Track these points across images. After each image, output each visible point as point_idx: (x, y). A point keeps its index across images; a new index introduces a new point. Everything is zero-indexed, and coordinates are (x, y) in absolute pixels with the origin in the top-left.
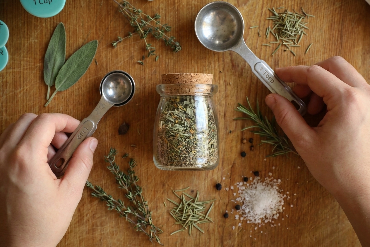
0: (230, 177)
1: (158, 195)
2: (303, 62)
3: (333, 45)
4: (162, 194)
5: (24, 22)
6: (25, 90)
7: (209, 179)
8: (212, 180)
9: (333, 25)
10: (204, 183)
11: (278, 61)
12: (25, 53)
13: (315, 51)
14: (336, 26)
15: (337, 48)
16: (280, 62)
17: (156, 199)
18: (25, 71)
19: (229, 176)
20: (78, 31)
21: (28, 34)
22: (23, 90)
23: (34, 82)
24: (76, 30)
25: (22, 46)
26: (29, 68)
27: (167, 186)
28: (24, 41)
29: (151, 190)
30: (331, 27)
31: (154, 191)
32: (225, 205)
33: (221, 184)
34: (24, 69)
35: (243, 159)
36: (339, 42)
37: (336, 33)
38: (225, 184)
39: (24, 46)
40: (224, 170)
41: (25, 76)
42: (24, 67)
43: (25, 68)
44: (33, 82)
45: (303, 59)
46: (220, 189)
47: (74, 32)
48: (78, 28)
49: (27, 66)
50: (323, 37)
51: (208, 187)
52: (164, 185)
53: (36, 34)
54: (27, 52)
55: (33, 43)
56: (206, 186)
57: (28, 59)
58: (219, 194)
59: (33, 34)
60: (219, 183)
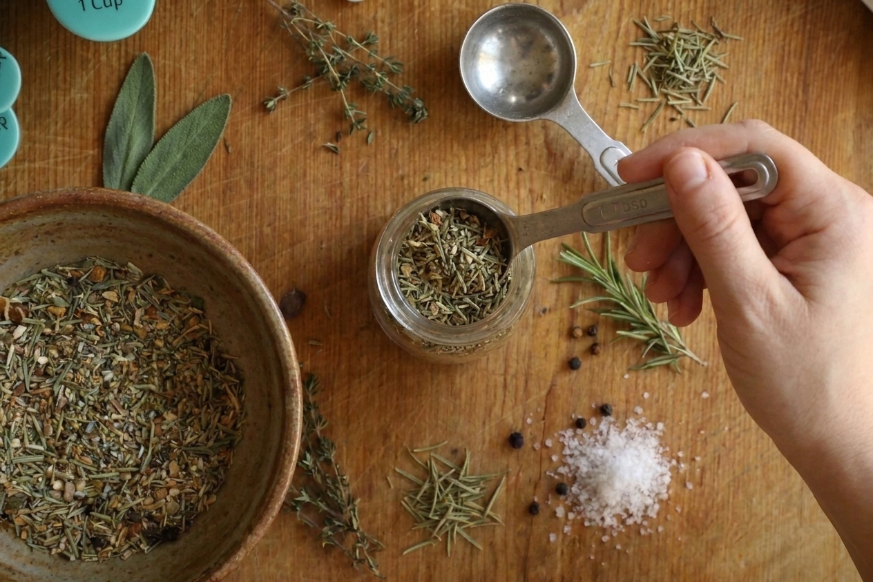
0: (543, 419)
1: (374, 460)
3: (786, 107)
4: (383, 457)
5: (57, 52)
7: (494, 423)
8: (500, 424)
9: (786, 60)
10: (481, 431)
12: (59, 125)
14: (793, 61)
15: (795, 114)
17: (368, 470)
18: (60, 168)
19: (542, 416)
20: (183, 73)
21: (65, 80)
24: (180, 71)
25: (52, 109)
26: (69, 160)
27: (393, 439)
28: (57, 96)
29: (358, 449)
30: (780, 64)
31: (365, 451)
32: (532, 484)
33: (523, 434)
34: (56, 163)
35: (574, 373)
36: (800, 98)
37: (792, 77)
38: (531, 434)
39: (57, 108)
40: (530, 401)
41: (59, 179)
42: (56, 157)
43: (60, 159)
46: (520, 446)
47: (174, 75)
48: (183, 67)
49: (64, 156)
50: (763, 87)
51: (491, 441)
52: (386, 437)
53: (85, 79)
54: (65, 123)
55: (78, 102)
56: (487, 438)
57: (67, 139)
58: (518, 458)
59: (78, 80)
60: (518, 431)
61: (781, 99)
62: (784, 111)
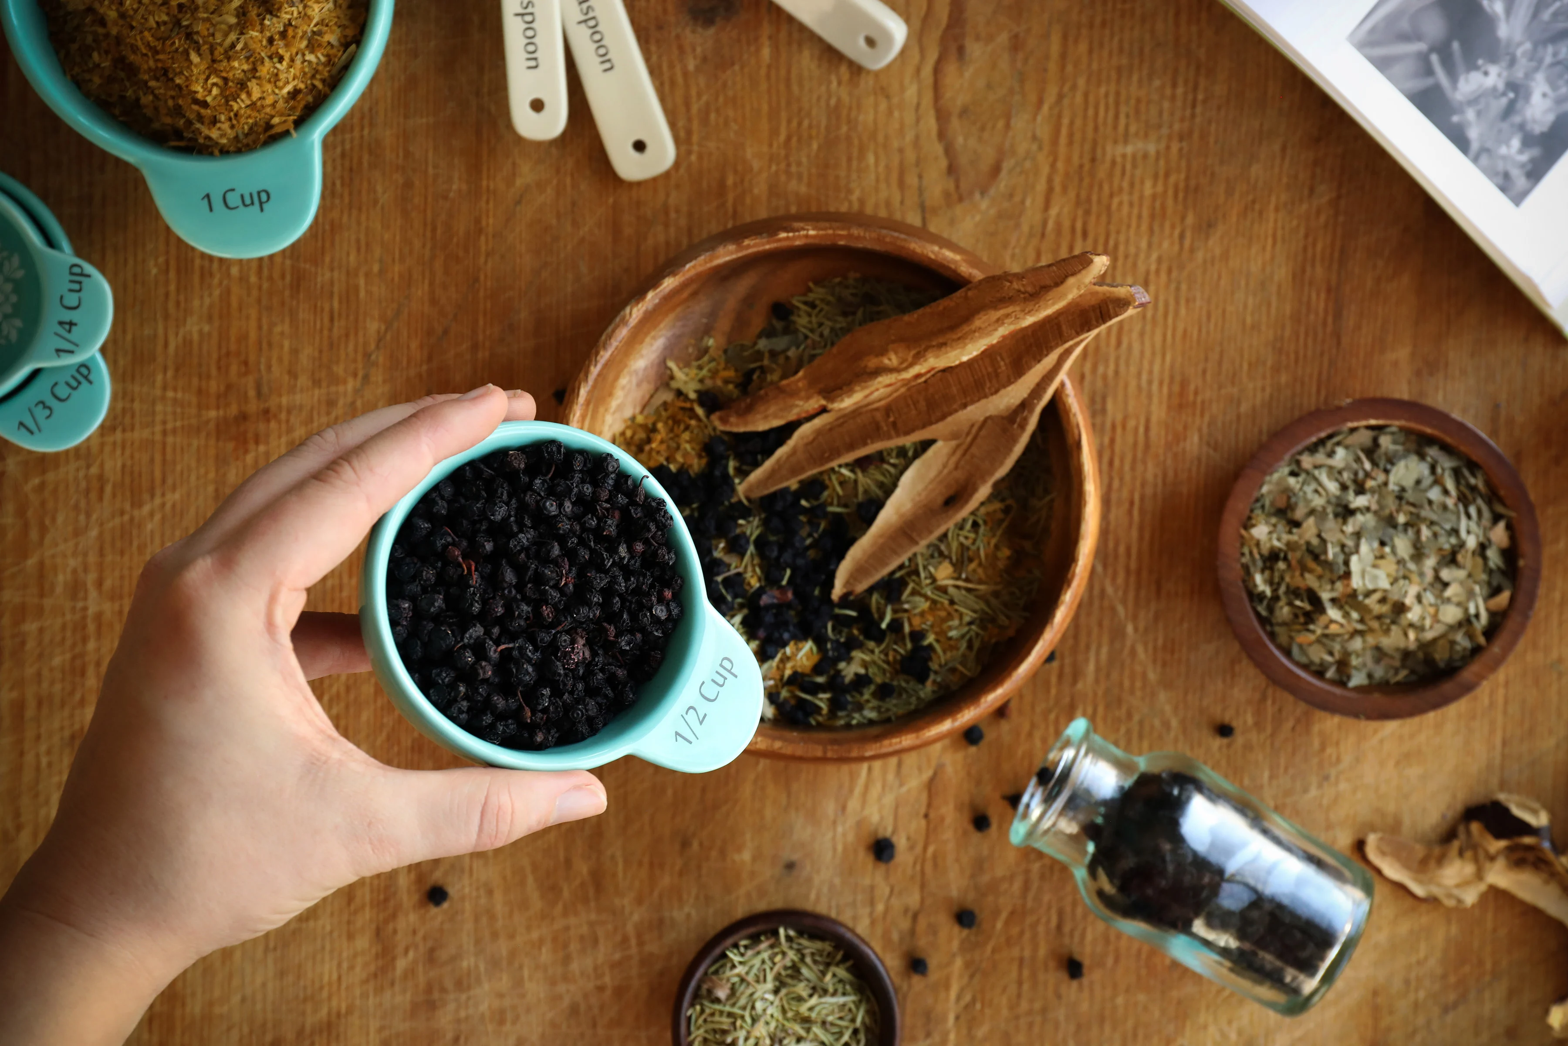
0: (926, 816)
1: (666, 881)
2: (1194, 403)
3: (1310, 342)
4: (681, 874)
5: (167, 262)
6: (168, 506)
7: (851, 822)
8: (859, 824)
9: (1309, 269)
10: (830, 835)
11: (1104, 399)
12: (170, 374)
13: (1241, 366)
14: (1319, 271)
15: (1322, 354)
16: (1110, 405)
17: (656, 894)
18: (170, 440)
19: (923, 811)
20: (362, 294)
21: (178, 303)
22: (163, 505)
23: (198, 478)
24: (357, 289)
25: (160, 348)
26: (183, 427)
27: (695, 845)
28: (166, 329)
29: (640, 864)
30: (1299, 277)
31: (652, 865)
32: (910, 914)
33: (895, 840)
34: (164, 433)
35: (973, 750)
36: (1329, 329)
37: (1318, 295)
38: (908, 839)
39: (166, 345)
40: (904, 789)
41: (169, 457)
42: (164, 422)
43: (170, 426)
44: (193, 478)
45: (1196, 393)
46: (891, 857)
47: (350, 295)
48: (362, 282)
49: (175, 420)
50: (1273, 311)
51: (845, 849)
52: (685, 844)
53: (207, 301)
54: (177, 370)
55: (196, 337)
56: (840, 848)
57: (180, 395)
58: (887, 877)
59: (196, 303)
60: (888, 833)
61: (1302, 330)
62: (1306, 345)
